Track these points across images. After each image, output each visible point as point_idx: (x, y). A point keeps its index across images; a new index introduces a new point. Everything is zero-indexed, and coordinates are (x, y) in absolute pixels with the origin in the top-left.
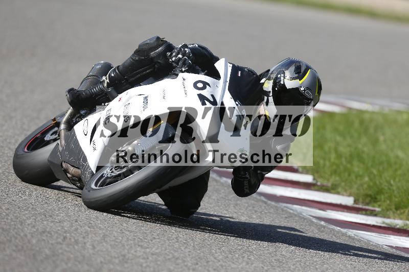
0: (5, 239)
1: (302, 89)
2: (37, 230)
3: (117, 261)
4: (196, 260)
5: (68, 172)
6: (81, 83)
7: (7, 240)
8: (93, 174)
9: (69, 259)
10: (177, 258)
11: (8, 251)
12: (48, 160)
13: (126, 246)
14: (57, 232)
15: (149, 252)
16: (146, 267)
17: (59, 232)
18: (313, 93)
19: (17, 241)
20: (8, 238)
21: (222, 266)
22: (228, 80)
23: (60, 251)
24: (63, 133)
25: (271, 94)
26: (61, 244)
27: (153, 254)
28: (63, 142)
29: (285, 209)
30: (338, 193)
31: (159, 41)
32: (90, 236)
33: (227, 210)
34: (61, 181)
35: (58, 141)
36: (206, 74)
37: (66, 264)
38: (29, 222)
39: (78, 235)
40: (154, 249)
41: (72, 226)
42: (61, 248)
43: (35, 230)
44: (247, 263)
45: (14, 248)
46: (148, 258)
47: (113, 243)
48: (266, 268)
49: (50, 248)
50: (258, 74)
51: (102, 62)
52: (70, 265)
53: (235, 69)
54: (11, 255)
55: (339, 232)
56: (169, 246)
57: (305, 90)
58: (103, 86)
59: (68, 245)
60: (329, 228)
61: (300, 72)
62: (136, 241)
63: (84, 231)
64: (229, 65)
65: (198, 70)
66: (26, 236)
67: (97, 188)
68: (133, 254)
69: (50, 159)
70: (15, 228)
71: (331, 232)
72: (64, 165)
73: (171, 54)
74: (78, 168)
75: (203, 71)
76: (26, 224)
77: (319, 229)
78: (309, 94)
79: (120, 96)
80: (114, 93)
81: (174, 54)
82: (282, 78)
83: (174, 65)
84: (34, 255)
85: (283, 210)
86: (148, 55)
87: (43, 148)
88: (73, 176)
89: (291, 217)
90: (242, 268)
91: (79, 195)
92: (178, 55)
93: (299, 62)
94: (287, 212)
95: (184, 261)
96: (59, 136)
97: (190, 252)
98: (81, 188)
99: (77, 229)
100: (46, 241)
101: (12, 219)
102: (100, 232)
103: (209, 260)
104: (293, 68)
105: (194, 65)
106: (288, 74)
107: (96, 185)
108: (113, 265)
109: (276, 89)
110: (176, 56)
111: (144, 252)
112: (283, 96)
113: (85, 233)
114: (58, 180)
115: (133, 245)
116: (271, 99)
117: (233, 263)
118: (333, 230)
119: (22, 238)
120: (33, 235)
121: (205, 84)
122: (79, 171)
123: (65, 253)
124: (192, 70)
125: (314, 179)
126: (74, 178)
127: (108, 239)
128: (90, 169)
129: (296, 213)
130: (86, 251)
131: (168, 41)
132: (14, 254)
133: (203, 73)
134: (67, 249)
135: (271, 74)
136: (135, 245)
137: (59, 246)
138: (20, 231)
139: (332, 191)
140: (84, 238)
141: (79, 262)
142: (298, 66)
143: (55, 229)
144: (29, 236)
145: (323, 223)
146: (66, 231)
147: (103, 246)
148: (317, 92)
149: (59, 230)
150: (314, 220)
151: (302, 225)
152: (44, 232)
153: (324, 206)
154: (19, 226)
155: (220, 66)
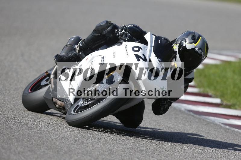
0: (41, 143)
1: (197, 49)
2: (59, 136)
3: (107, 154)
4: (154, 151)
5: (57, 104)
6: (62, 49)
7: (42, 143)
8: (72, 105)
9: (78, 153)
10: (143, 151)
11: (43, 150)
12: (44, 97)
13: (112, 144)
14: (71, 137)
15: (126, 147)
16: (124, 156)
17: (72, 137)
18: (203, 52)
19: (47, 143)
20: (43, 142)
21: (169, 154)
22: (153, 45)
23: (73, 148)
24: (52, 80)
25: (178, 53)
26: (73, 144)
27: (128, 149)
28: (53, 86)
29: (205, 119)
30: (236, 109)
31: (108, 24)
32: (90, 139)
33: (170, 121)
34: (52, 110)
35: (50, 85)
36: (139, 42)
37: (77, 156)
38: (54, 132)
39: (83, 138)
40: (128, 146)
41: (80, 134)
42: (74, 147)
43: (58, 137)
44: (184, 152)
45: (46, 148)
46: (125, 151)
47: (104, 143)
48: (195, 155)
49: (67, 147)
50: (171, 41)
51: (75, 36)
52: (79, 157)
53: (157, 38)
54: (44, 152)
55: (237, 132)
56: (137, 143)
57: (198, 50)
58: (76, 52)
59: (78, 145)
60: (231, 130)
61: (194, 39)
62: (118, 141)
63: (87, 137)
64: (153, 36)
65: (134, 40)
66: (52, 140)
67: (75, 113)
68: (116, 149)
69: (45, 96)
70: (46, 136)
71: (232, 132)
72: (54, 100)
73: (118, 30)
74: (63, 101)
75: (137, 40)
76: (53, 133)
77: (225, 131)
78: (201, 52)
79: (87, 57)
80: (83, 55)
81: (120, 30)
82: (184, 43)
83: (120, 37)
84: (58, 151)
85: (203, 120)
86: (102, 33)
87: (40, 90)
88: (60, 106)
89: (209, 124)
90: (181, 155)
91: (64, 118)
92: (122, 30)
93: (194, 33)
94: (206, 121)
95: (146, 152)
96: (50, 82)
97: (150, 146)
98: (65, 113)
99: (82, 135)
100: (65, 143)
101: (44, 130)
102: (97, 136)
103: (161, 151)
104: (190, 37)
105: (132, 37)
106: (188, 40)
107: (74, 111)
108: (104, 156)
109: (181, 50)
110: (121, 31)
111: (122, 148)
112: (185, 53)
113: (88, 137)
114: (50, 109)
115: (116, 143)
116: (178, 56)
117: (176, 152)
118: (234, 131)
119: (50, 141)
120: (57, 139)
121: (139, 48)
122: (63, 103)
123: (76, 150)
124: (131, 40)
125: (222, 101)
126: (61, 107)
127: (101, 141)
128: (70, 102)
129: (211, 121)
130: (88, 148)
131: (113, 23)
132: (46, 151)
133: (137, 42)
134: (77, 147)
135: (178, 40)
136: (117, 143)
137: (72, 146)
138: (49, 137)
139: (233, 108)
140: (87, 140)
141: (85, 155)
142: (193, 35)
143: (69, 136)
144: (54, 140)
145: (227, 127)
146: (76, 136)
147: (98, 144)
148: (205, 51)
149: (72, 136)
150: (223, 125)
151: (215, 128)
152: (63, 138)
153: (228, 117)
154: (48, 135)
155: (148, 37)
